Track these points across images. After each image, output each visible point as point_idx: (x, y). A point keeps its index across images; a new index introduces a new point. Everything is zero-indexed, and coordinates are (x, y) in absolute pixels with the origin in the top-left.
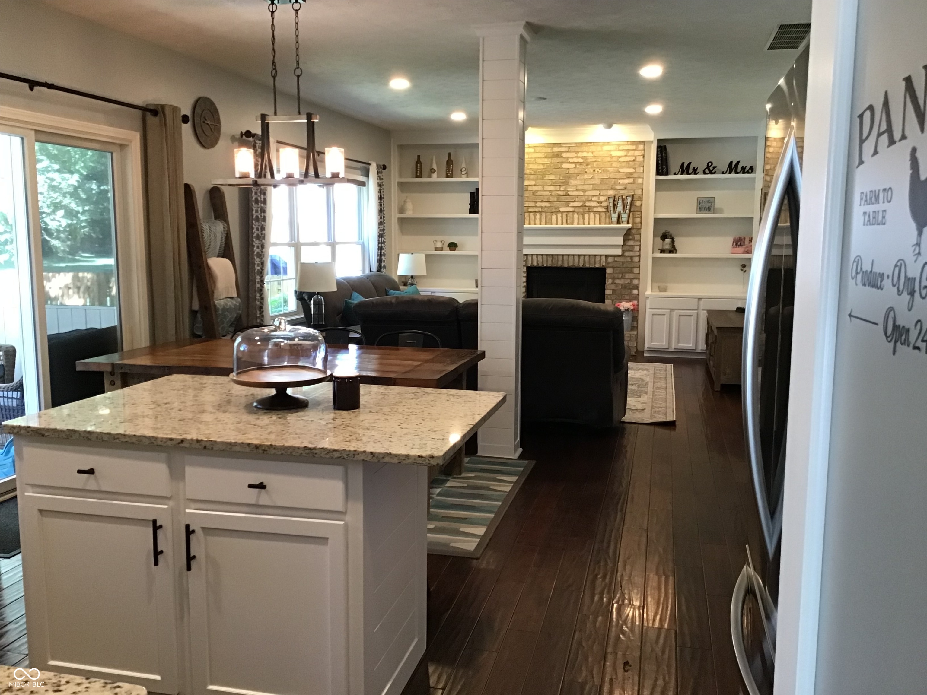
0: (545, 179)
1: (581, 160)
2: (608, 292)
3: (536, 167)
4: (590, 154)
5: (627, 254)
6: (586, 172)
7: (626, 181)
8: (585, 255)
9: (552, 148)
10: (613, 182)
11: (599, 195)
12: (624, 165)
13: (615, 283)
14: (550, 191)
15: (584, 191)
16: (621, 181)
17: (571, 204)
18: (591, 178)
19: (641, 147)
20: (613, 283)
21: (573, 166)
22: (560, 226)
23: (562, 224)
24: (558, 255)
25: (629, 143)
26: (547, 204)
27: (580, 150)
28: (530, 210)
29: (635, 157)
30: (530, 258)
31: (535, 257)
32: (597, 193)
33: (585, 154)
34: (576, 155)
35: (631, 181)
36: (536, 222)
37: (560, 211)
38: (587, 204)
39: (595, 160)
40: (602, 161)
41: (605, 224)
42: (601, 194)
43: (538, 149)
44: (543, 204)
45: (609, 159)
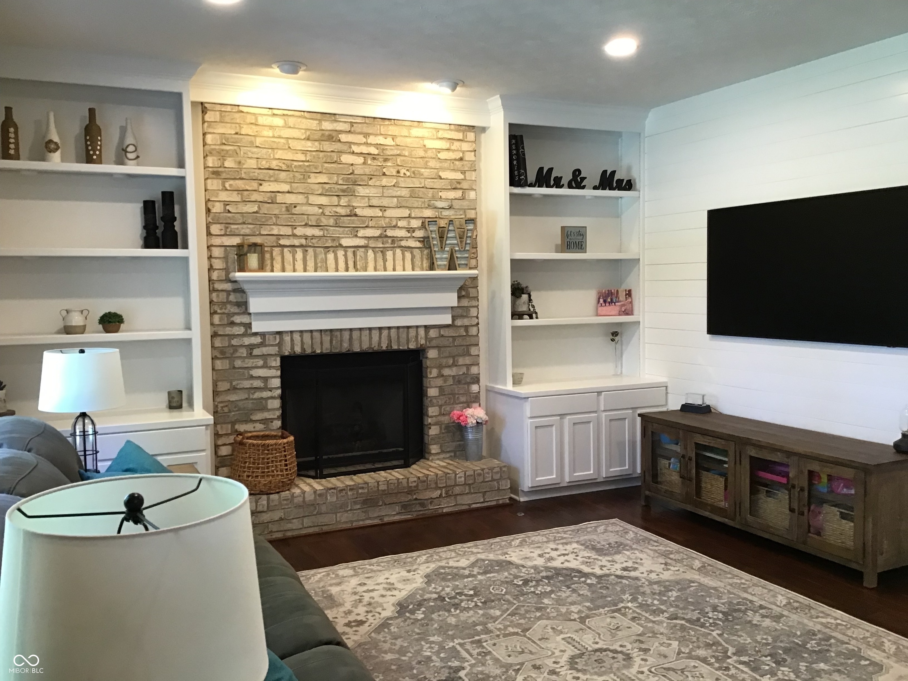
0: (309, 181)
1: (373, 151)
2: (432, 392)
3: (289, 156)
4: (389, 141)
5: (459, 322)
6: (384, 174)
7: (452, 195)
8: (389, 328)
9: (320, 120)
10: (430, 195)
11: (410, 217)
12: (446, 165)
13: (443, 376)
14: (320, 206)
15: (383, 208)
16: (443, 194)
17: (361, 233)
18: (394, 186)
19: (471, 136)
20: (440, 375)
21: (361, 160)
22: (342, 273)
23: (347, 270)
24: (341, 330)
25: (452, 127)
26: (317, 232)
27: (370, 131)
28: (282, 242)
29: (463, 152)
30: (287, 338)
31: (297, 337)
32: (406, 213)
33: (380, 140)
34: (364, 140)
35: (458, 194)
36: (296, 267)
37: (341, 246)
38: (390, 233)
39: (398, 152)
40: (410, 156)
41: (422, 269)
42: (413, 215)
43: (291, 121)
44: (309, 232)
45: (422, 153)
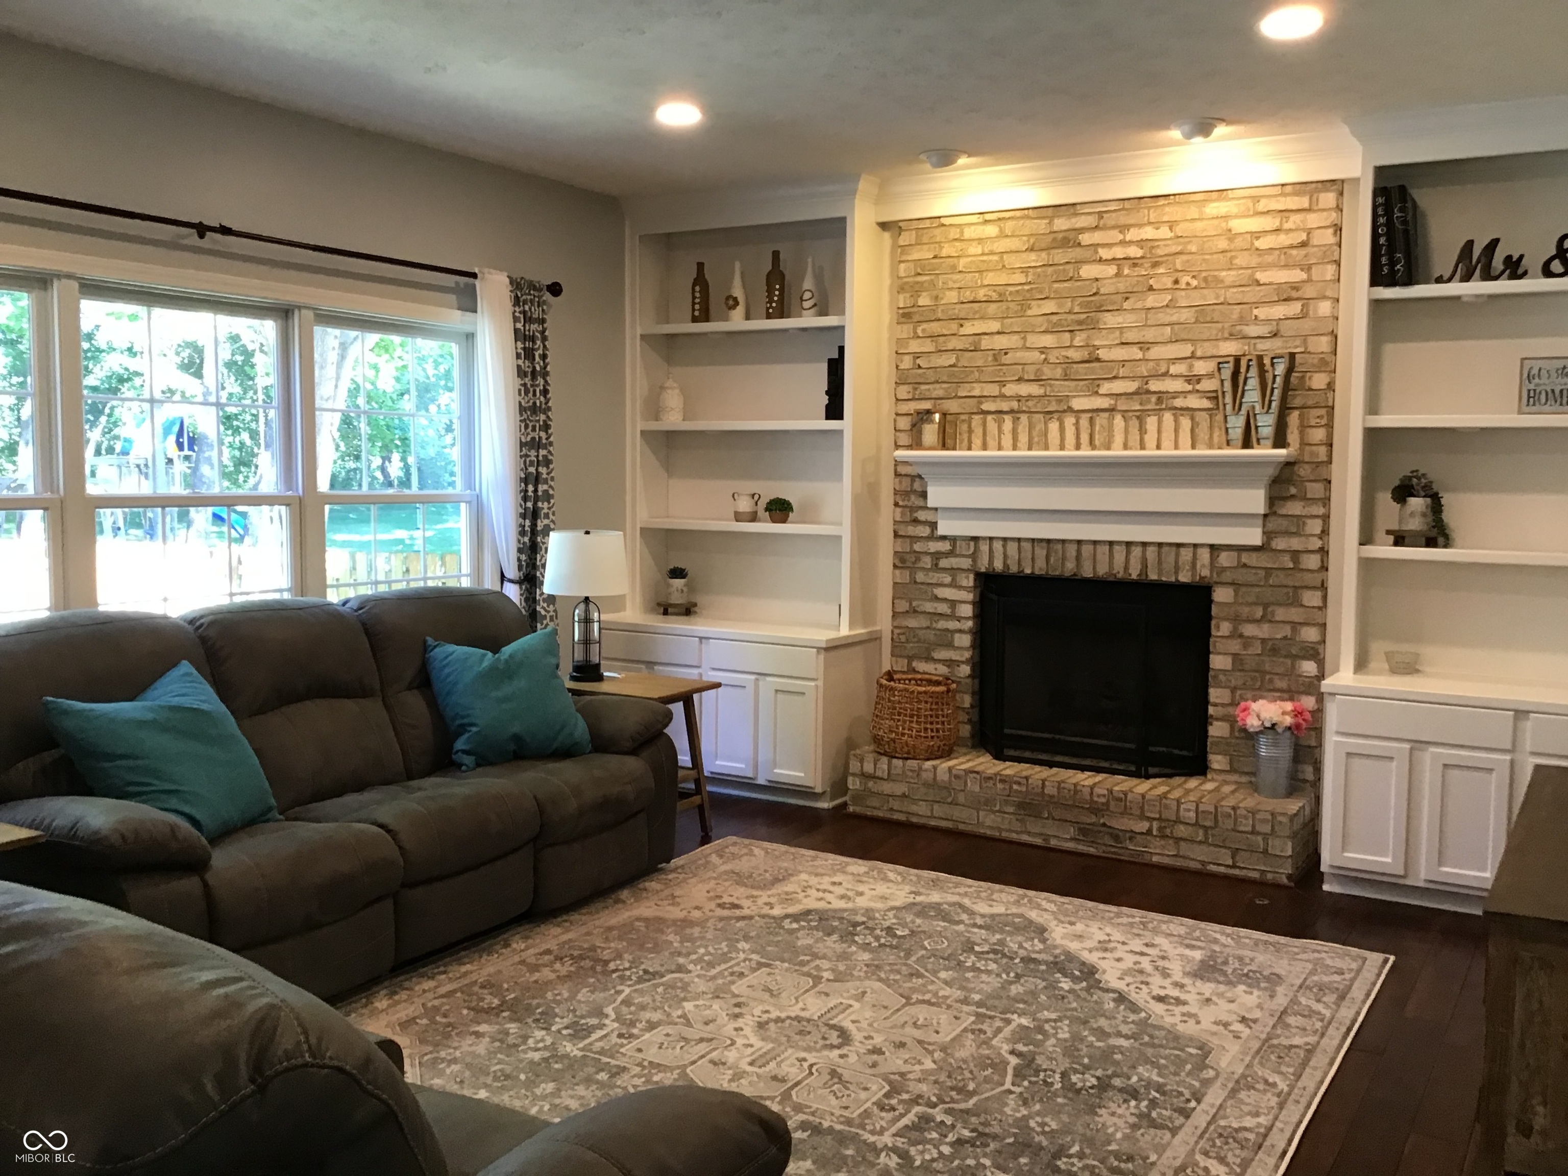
0: (1029, 313)
1: (1134, 252)
2: (1218, 662)
3: (1003, 279)
4: (1164, 232)
5: (1280, 543)
6: (1151, 289)
7: (1279, 311)
8: (1144, 544)
9: (1051, 219)
10: (1235, 316)
11: (1193, 356)
12: (1269, 259)
13: (1241, 636)
14: (1043, 350)
15: (1144, 345)
16: (1262, 312)
17: (1106, 387)
18: (1167, 306)
19: (1328, 199)
20: (1236, 634)
21: (1112, 270)
22: (1070, 452)
23: (1078, 447)
24: (1063, 541)
25: (1288, 189)
26: (1035, 389)
27: (1132, 222)
28: (985, 407)
29: (1309, 232)
30: (984, 547)
31: (998, 546)
32: (1186, 350)
33: (1148, 233)
34: (1121, 237)
35: (1295, 308)
36: (1003, 443)
37: (1070, 410)
38: (1154, 386)
39: (1179, 248)
40: (1201, 252)
41: (1211, 447)
42: (1199, 353)
43: (1009, 226)
44: (1025, 389)
45: (1223, 244)
